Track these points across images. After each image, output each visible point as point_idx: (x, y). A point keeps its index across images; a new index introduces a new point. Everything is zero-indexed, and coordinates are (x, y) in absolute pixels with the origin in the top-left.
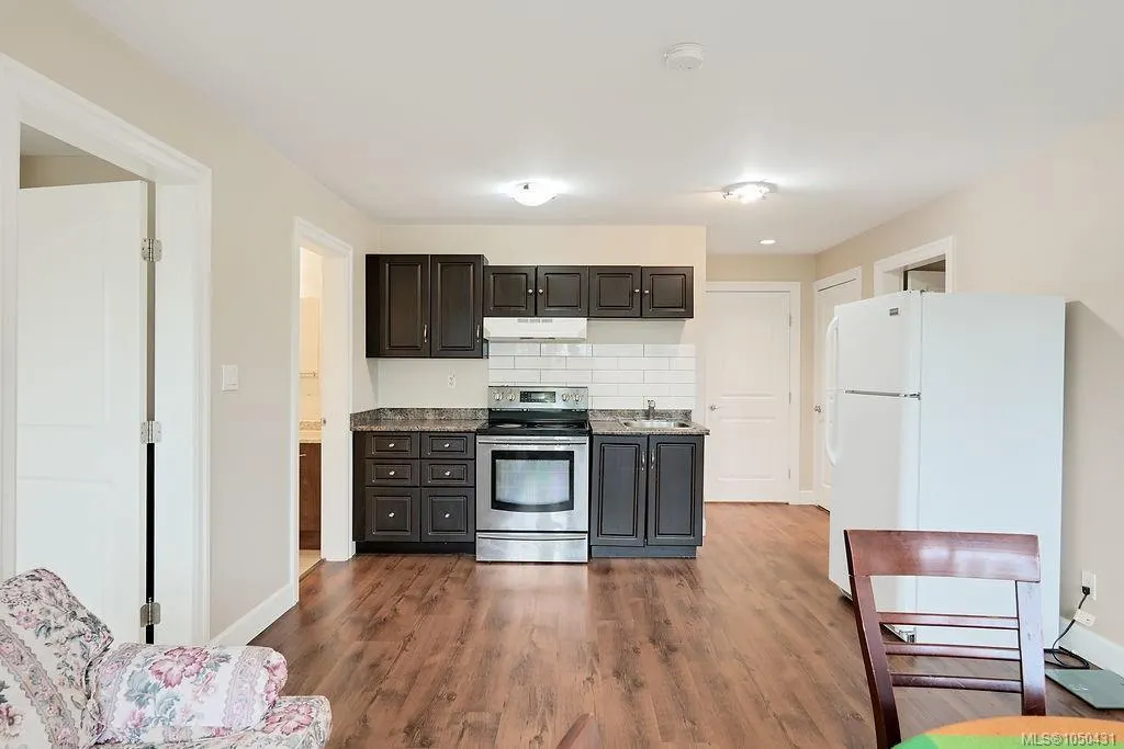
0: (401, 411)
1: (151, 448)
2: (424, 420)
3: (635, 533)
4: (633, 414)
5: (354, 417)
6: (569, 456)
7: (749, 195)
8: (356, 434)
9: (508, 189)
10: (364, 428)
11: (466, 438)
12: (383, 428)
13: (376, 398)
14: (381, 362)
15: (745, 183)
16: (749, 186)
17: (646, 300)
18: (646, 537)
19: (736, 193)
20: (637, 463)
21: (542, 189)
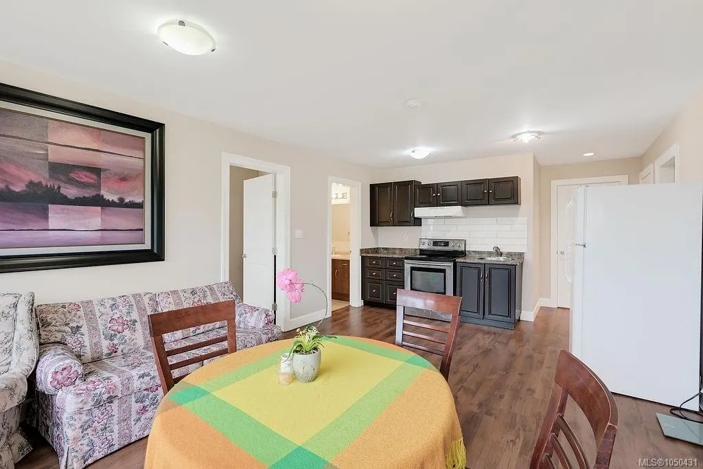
0: (386, 249)
1: (275, 256)
2: (395, 253)
3: (478, 312)
4: (490, 254)
5: (362, 250)
6: (443, 271)
7: (526, 139)
8: (363, 258)
9: (408, 152)
10: (365, 255)
11: (401, 260)
12: (379, 256)
13: (377, 243)
14: (380, 228)
15: (522, 133)
16: (525, 134)
17: (491, 196)
18: (484, 314)
19: (519, 137)
20: (479, 278)
21: (421, 152)
